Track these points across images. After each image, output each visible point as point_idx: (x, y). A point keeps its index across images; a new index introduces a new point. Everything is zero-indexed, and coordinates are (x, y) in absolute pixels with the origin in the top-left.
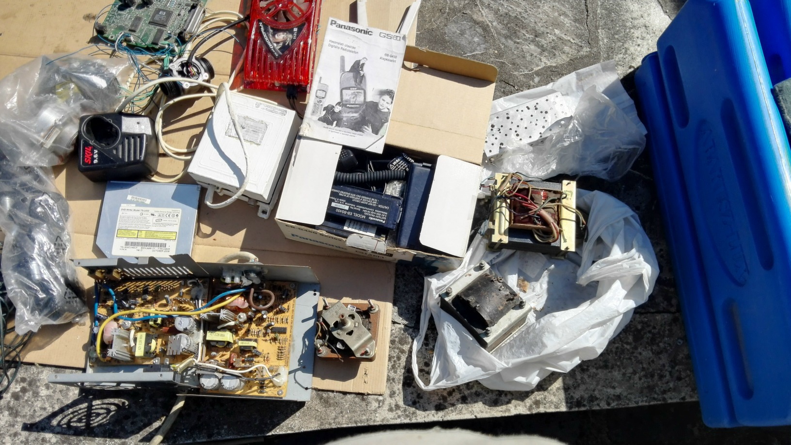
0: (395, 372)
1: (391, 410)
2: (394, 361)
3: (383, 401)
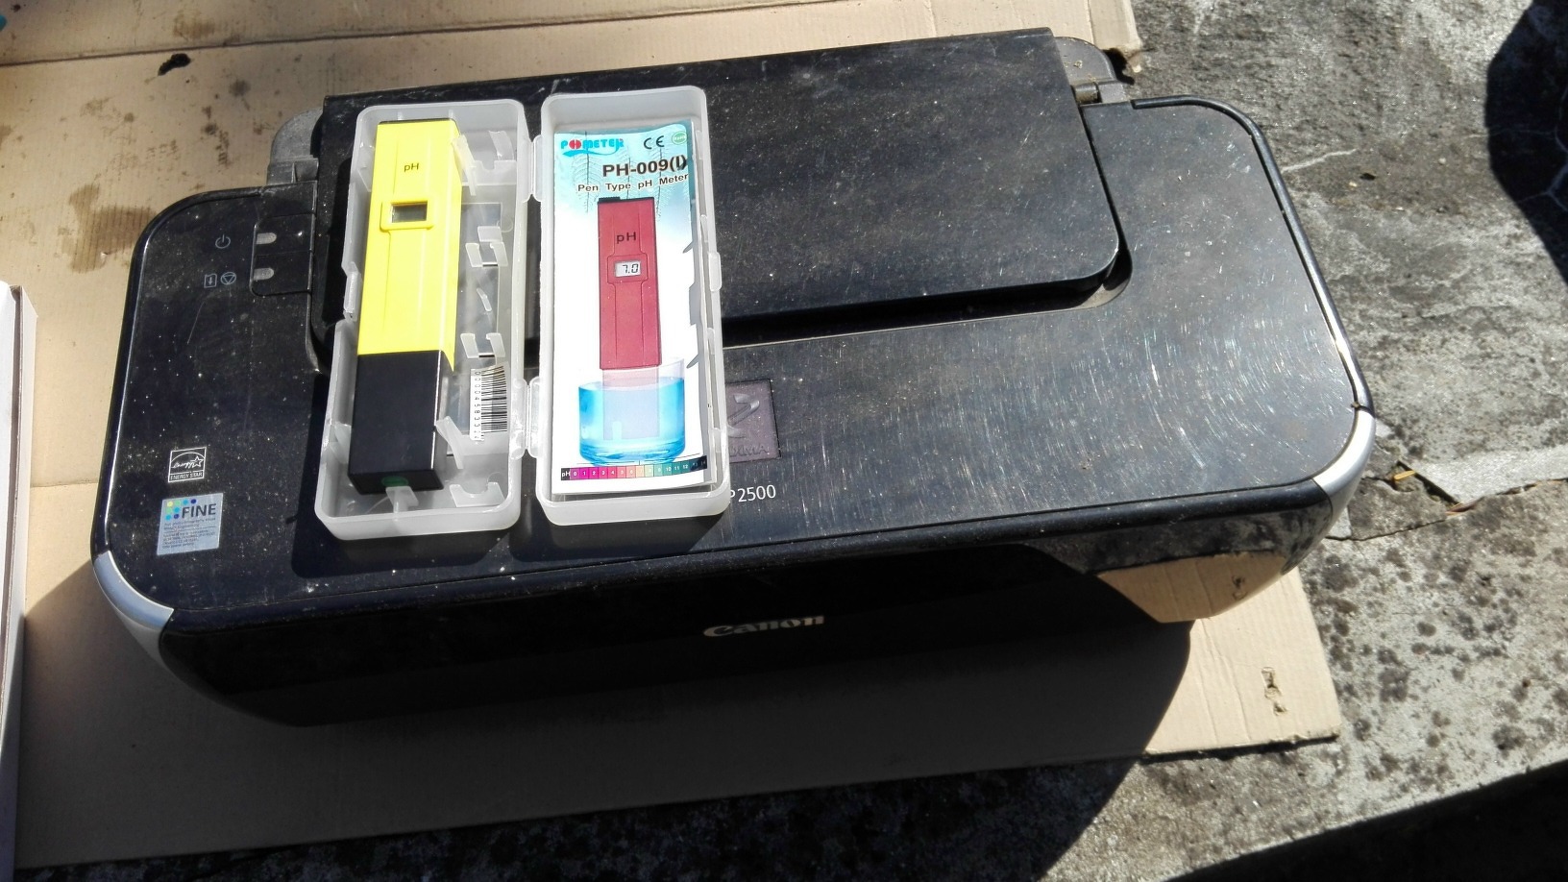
0: (1347, 667)
1: (1373, 774)
2: (1334, 639)
3: (1345, 754)
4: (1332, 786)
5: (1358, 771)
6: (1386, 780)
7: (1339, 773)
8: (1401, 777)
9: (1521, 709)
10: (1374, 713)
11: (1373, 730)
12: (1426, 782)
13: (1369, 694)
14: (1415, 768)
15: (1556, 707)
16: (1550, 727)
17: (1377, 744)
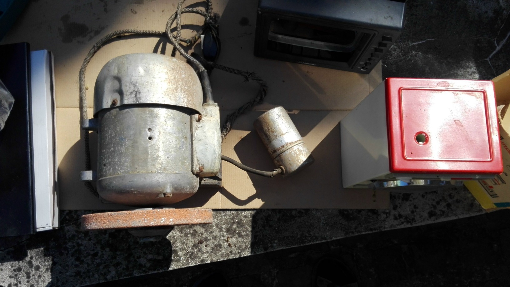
4: (384, 220)
5: (392, 217)
6: (399, 221)
7: (387, 217)
8: (402, 220)
9: (437, 207)
10: (399, 203)
11: (398, 208)
12: (408, 222)
13: (399, 199)
14: (406, 218)
15: (446, 208)
16: (443, 212)
17: (398, 211)
